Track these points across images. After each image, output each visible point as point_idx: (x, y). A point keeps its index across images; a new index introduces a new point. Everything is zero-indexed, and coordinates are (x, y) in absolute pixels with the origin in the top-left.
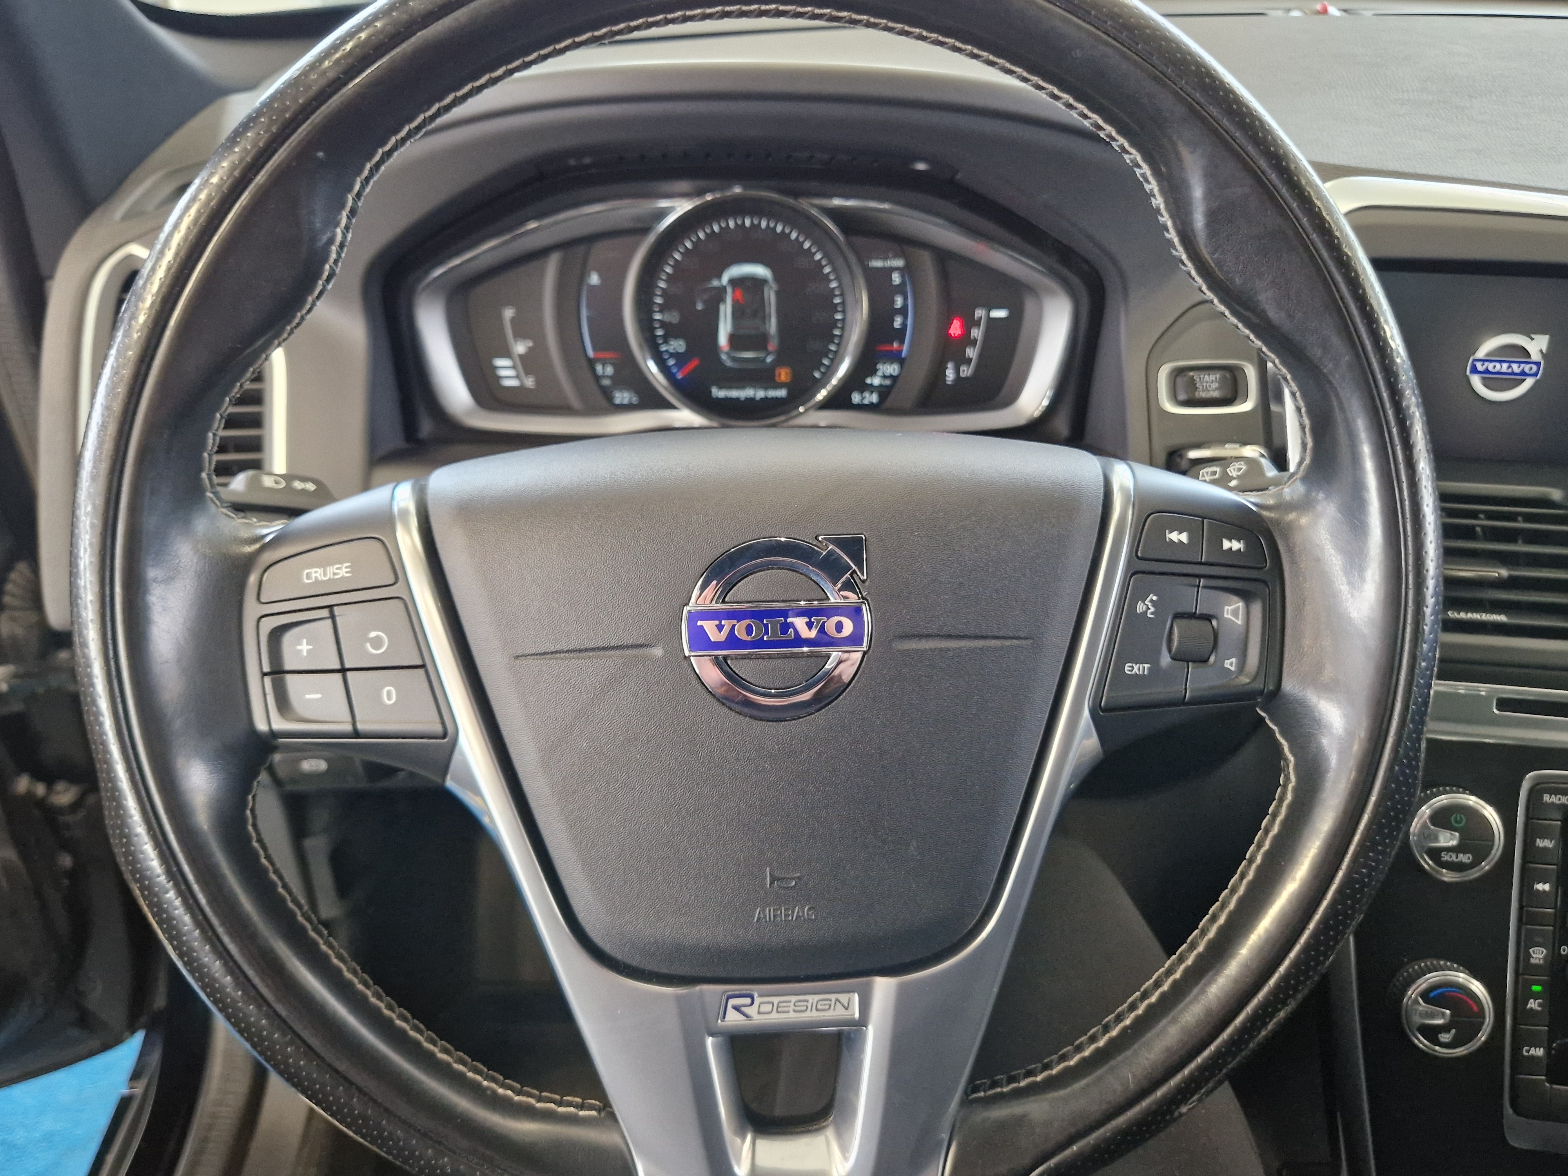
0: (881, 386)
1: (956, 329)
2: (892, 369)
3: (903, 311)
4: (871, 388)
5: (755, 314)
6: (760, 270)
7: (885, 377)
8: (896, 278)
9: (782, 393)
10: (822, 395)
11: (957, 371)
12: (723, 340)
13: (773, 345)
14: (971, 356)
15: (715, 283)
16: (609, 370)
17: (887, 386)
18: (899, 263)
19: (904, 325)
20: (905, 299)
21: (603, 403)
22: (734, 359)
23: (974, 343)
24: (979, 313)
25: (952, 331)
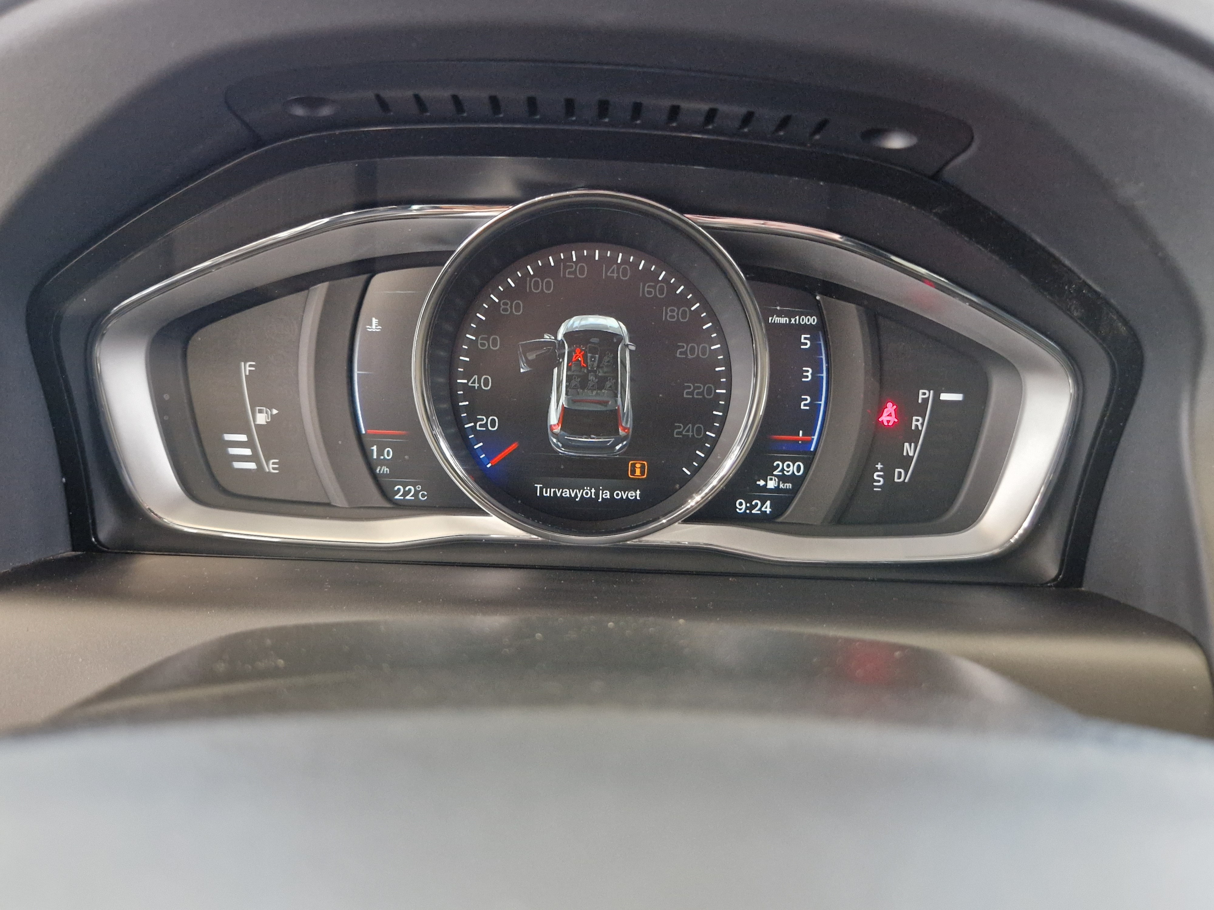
0: (777, 489)
1: (888, 416)
2: (792, 468)
3: (814, 389)
4: (763, 494)
5: (600, 385)
6: (611, 323)
7: (783, 478)
8: (805, 339)
9: (634, 495)
10: (694, 501)
11: (888, 476)
12: (554, 418)
13: (626, 425)
14: (911, 454)
15: (547, 337)
16: (388, 454)
17: (786, 491)
18: (812, 320)
19: (814, 407)
20: (817, 370)
21: (377, 499)
22: (566, 445)
23: (913, 436)
24: (924, 394)
25: (884, 418)
